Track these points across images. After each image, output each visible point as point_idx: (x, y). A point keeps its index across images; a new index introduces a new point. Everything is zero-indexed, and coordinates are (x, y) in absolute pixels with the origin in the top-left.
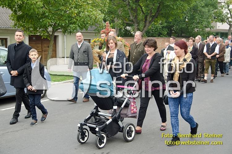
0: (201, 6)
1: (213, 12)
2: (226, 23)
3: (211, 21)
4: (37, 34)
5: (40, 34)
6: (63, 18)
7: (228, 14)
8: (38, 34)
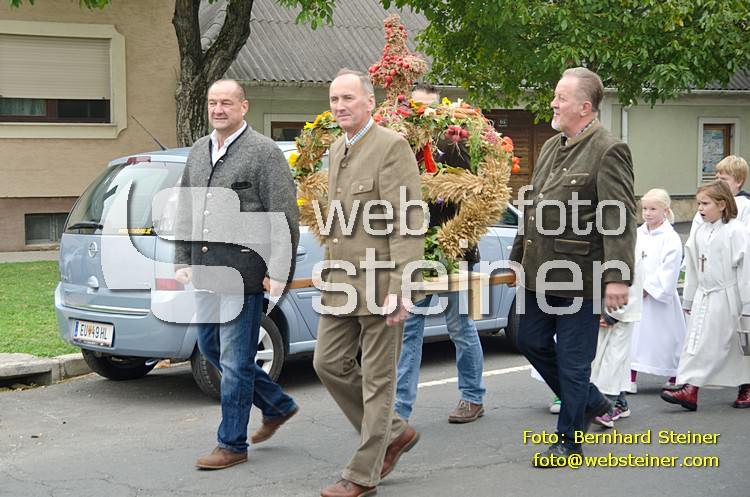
4: (516, 103)
5: (528, 106)
6: (628, 39)
8: (522, 106)
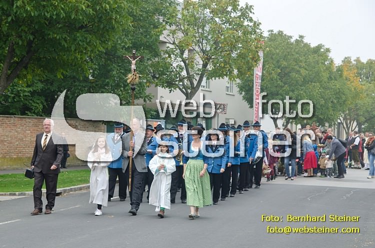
0: (124, 46)
1: (150, 62)
2: (177, 89)
3: (146, 83)
7: (182, 69)
